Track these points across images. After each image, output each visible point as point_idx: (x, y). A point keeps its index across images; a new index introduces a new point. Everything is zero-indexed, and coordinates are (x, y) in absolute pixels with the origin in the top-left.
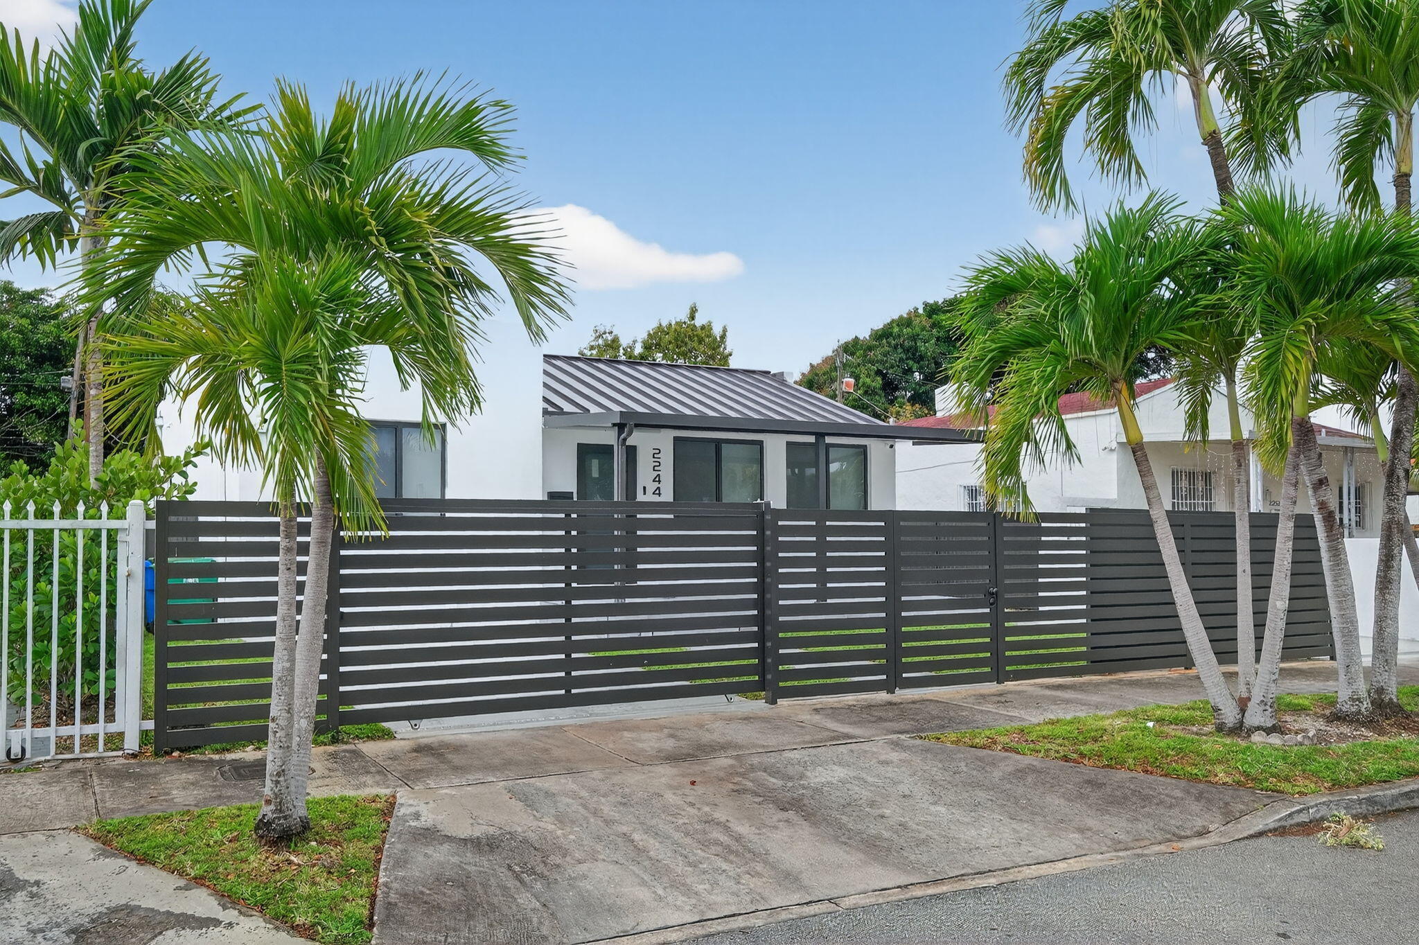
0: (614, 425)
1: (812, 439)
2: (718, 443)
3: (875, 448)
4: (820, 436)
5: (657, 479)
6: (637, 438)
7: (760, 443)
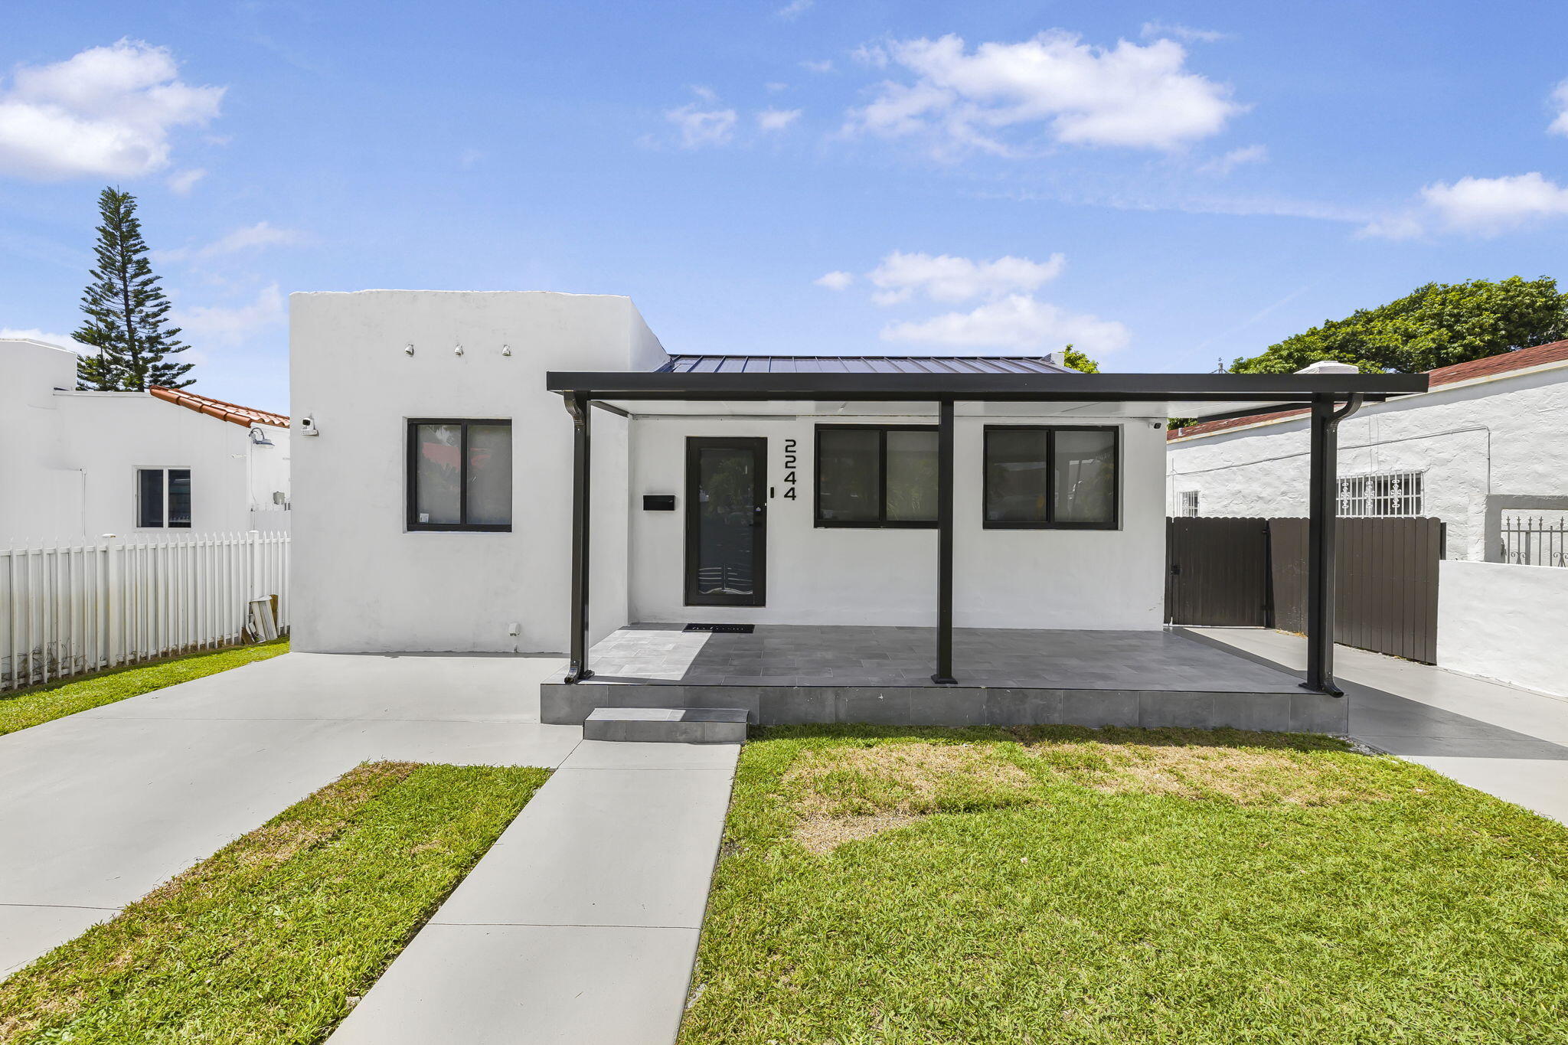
2: (882, 431)
3: (1130, 427)
5: (791, 478)
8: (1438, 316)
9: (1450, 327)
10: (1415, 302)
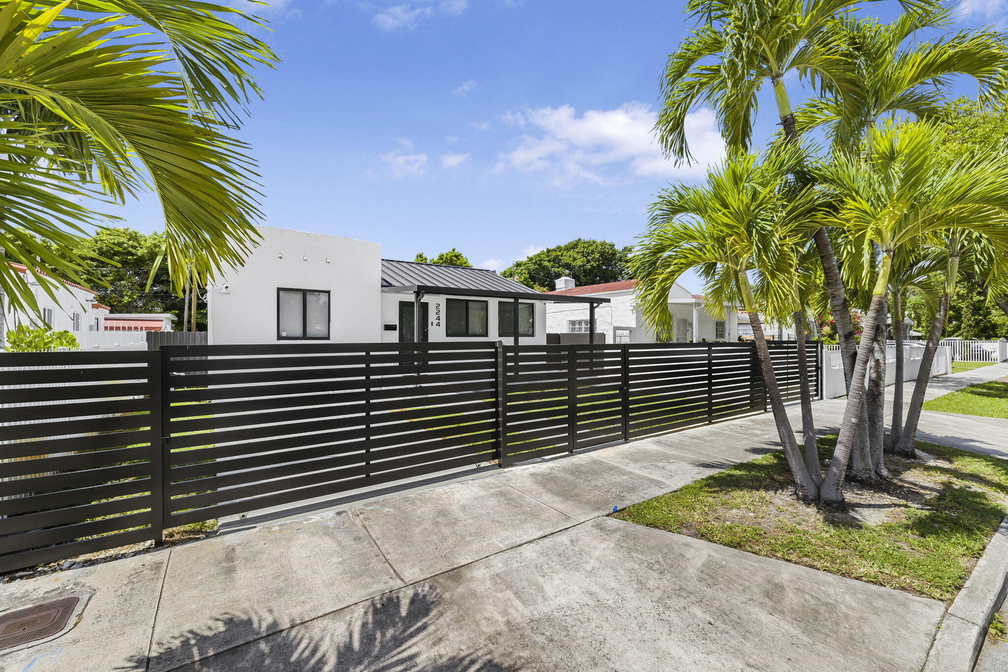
0: (414, 292)
1: (512, 300)
2: (467, 301)
3: (538, 304)
4: (516, 299)
5: (438, 318)
6: (426, 298)
7: (486, 302)
8: (582, 252)
9: (586, 257)
10: (574, 246)
